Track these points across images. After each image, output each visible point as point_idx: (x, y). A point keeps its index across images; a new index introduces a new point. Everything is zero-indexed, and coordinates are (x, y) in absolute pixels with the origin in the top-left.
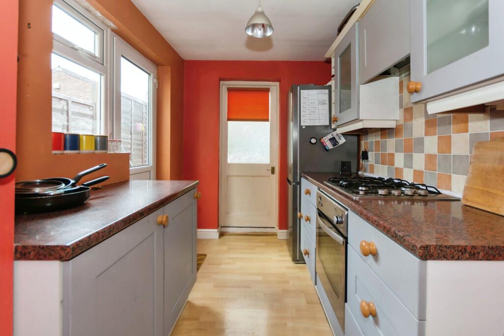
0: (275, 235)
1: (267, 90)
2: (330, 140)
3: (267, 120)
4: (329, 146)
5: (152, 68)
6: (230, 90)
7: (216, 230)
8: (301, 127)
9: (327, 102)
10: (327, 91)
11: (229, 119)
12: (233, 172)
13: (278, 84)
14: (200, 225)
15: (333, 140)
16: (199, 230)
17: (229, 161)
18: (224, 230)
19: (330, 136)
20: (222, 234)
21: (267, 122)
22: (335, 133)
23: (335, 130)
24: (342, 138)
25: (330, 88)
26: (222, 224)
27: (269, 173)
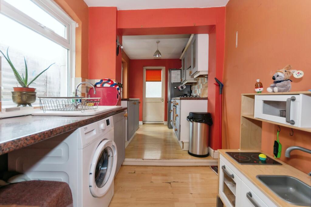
0: (163, 124)
1: (160, 70)
2: (181, 87)
3: (161, 81)
4: (181, 89)
5: (122, 64)
6: (147, 70)
7: (142, 122)
8: (171, 83)
9: (180, 74)
10: (180, 71)
11: (146, 81)
12: (148, 101)
13: (165, 67)
15: (182, 87)
17: (146, 97)
18: (145, 122)
19: (181, 86)
20: (143, 124)
21: (160, 82)
22: (182, 85)
23: (183, 84)
24: (185, 86)
25: (181, 70)
26: (143, 120)
27: (161, 101)
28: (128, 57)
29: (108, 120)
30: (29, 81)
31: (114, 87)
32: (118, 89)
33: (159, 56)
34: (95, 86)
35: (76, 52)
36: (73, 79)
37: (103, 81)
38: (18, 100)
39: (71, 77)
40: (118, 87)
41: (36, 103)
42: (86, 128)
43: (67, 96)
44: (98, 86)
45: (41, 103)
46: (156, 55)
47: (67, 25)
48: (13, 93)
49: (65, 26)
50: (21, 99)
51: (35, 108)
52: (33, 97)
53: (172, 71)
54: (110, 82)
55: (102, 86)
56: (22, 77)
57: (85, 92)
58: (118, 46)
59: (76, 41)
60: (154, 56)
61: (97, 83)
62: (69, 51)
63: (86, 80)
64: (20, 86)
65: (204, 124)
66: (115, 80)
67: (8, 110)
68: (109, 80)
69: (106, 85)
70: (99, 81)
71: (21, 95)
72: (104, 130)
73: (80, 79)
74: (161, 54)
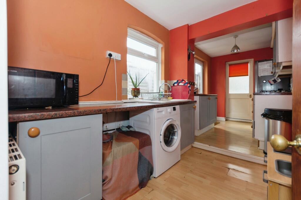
0: (251, 123)
2: (273, 81)
3: (248, 75)
4: (273, 83)
5: (202, 63)
6: (230, 65)
7: (224, 118)
8: (258, 77)
9: (272, 66)
11: (229, 77)
12: (231, 97)
13: (253, 59)
14: (218, 115)
15: (275, 81)
16: (217, 117)
17: (230, 93)
18: (228, 119)
20: (226, 120)
22: (275, 78)
26: (227, 116)
27: (249, 97)
28: (208, 56)
29: (175, 107)
30: (137, 85)
31: (186, 85)
32: (189, 87)
33: (237, 51)
34: (174, 85)
35: (161, 63)
36: (160, 81)
37: (179, 81)
38: (133, 94)
39: (159, 80)
40: (189, 85)
41: (140, 97)
42: (158, 109)
43: (156, 92)
44: (176, 85)
45: (142, 96)
46: (234, 51)
47: (156, 47)
48: (131, 91)
49: (155, 48)
50: (135, 94)
51: (140, 99)
52: (139, 93)
53: (259, 63)
54: (183, 82)
55: (178, 85)
56: (134, 83)
57: (167, 89)
58: (190, 53)
59: (162, 56)
60: (231, 51)
61: (175, 83)
62: (158, 64)
63: (168, 81)
64: (134, 87)
65: (284, 123)
66: (187, 80)
67: (130, 99)
68: (183, 80)
69: (181, 84)
70: (176, 81)
71: (135, 92)
72: (170, 113)
73: (164, 80)
74: (239, 49)
